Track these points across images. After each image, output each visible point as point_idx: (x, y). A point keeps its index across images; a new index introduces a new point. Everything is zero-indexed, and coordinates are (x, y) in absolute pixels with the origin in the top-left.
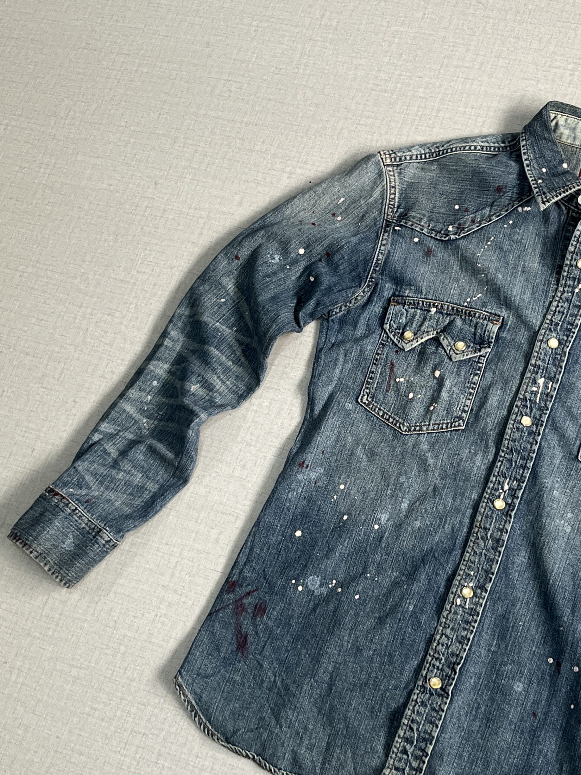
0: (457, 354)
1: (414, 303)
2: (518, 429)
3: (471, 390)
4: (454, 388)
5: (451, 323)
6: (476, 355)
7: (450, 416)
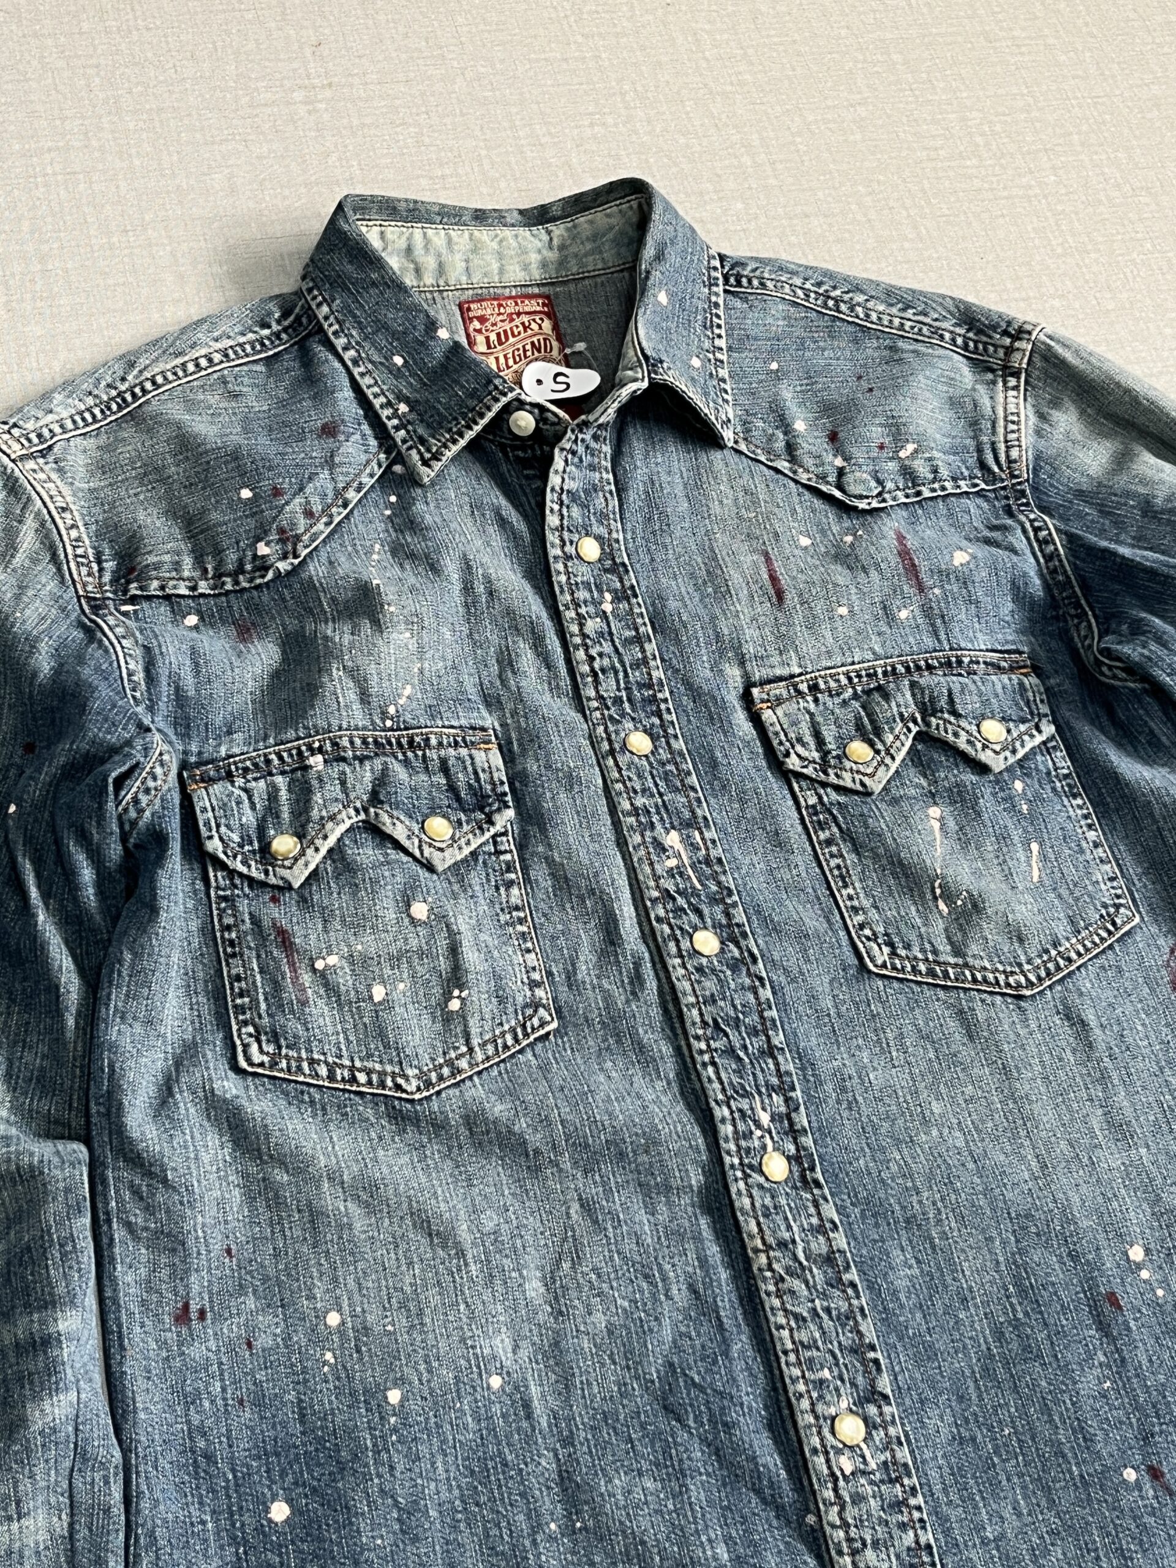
0: (441, 850)
1: (256, 765)
2: (700, 969)
3: (520, 928)
4: (483, 937)
5: (382, 780)
6: (487, 835)
7: (511, 1010)
